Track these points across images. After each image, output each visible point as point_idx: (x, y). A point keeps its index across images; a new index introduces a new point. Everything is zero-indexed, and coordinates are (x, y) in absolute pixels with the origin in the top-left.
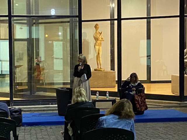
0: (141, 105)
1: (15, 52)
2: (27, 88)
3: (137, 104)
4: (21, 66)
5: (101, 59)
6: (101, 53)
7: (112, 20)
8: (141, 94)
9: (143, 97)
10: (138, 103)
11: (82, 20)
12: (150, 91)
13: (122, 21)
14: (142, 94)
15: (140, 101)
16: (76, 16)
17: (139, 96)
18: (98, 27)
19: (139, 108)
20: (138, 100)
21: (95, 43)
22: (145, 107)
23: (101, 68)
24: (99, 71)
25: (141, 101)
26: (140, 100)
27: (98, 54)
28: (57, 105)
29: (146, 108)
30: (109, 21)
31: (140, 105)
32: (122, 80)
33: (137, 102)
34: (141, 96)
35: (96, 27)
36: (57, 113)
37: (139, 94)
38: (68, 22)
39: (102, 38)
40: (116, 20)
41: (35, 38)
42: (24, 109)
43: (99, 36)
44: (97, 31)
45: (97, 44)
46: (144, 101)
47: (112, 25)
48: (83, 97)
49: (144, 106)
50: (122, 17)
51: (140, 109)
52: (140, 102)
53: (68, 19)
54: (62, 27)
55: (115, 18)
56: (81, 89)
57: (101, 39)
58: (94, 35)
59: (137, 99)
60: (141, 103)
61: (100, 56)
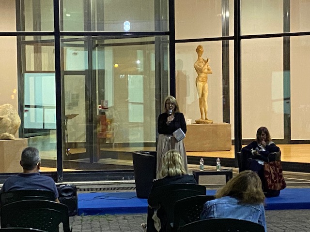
0: (275, 181)
1: (65, 93)
2: (85, 151)
3: (268, 179)
4: (75, 115)
5: (206, 104)
6: (206, 94)
7: (225, 39)
8: (274, 163)
9: (278, 167)
10: (270, 178)
11: (176, 39)
12: (290, 157)
13: (242, 40)
14: (276, 162)
15: (272, 174)
16: (166, 33)
17: (271, 165)
18: (202, 50)
19: (271, 186)
20: (270, 171)
21: (198, 78)
22: (282, 184)
23: (206, 119)
24: (204, 123)
25: (274, 173)
26: (272, 172)
27: (203, 95)
28: (134, 181)
29: (284, 186)
30: (221, 42)
31: (273, 181)
32: (242, 139)
33: (268, 176)
34: (274, 165)
35: (199, 50)
36: (134, 193)
37: (271, 163)
38: (153, 43)
39: (208, 69)
40: (231, 38)
41: (99, 70)
42: (81, 187)
43: (204, 65)
44: (201, 58)
45: (200, 79)
46: (280, 174)
47: (225, 47)
48: (178, 168)
49: (279, 182)
50: (242, 34)
51: (273, 187)
52: (273, 176)
53: (153, 38)
54: (142, 51)
55: (230, 36)
56: (174, 153)
57: (206, 70)
58: (196, 64)
59: (267, 169)
60: (275, 178)
61: (206, 99)
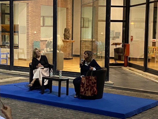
0: (86, 89)
8: (89, 77)
15: (85, 85)
17: (86, 79)
19: (82, 92)
20: (85, 83)
25: (87, 84)
31: (84, 89)
33: (81, 86)
34: (89, 79)
37: (87, 77)
49: (90, 91)
51: (84, 93)
59: (83, 82)
